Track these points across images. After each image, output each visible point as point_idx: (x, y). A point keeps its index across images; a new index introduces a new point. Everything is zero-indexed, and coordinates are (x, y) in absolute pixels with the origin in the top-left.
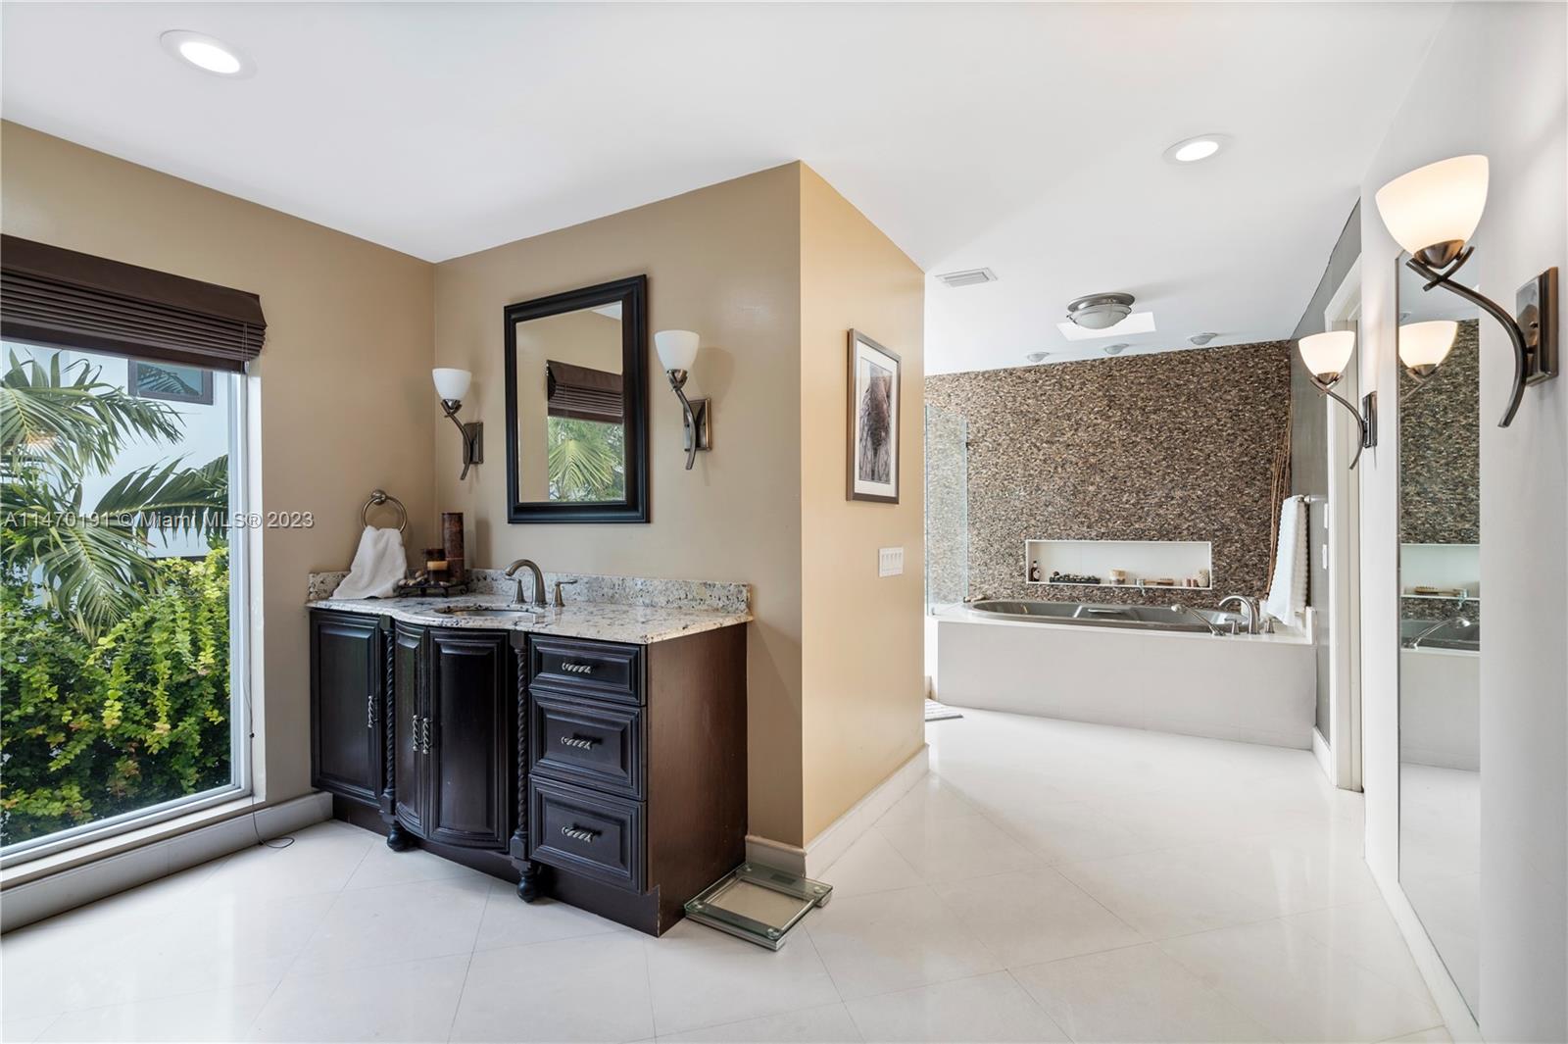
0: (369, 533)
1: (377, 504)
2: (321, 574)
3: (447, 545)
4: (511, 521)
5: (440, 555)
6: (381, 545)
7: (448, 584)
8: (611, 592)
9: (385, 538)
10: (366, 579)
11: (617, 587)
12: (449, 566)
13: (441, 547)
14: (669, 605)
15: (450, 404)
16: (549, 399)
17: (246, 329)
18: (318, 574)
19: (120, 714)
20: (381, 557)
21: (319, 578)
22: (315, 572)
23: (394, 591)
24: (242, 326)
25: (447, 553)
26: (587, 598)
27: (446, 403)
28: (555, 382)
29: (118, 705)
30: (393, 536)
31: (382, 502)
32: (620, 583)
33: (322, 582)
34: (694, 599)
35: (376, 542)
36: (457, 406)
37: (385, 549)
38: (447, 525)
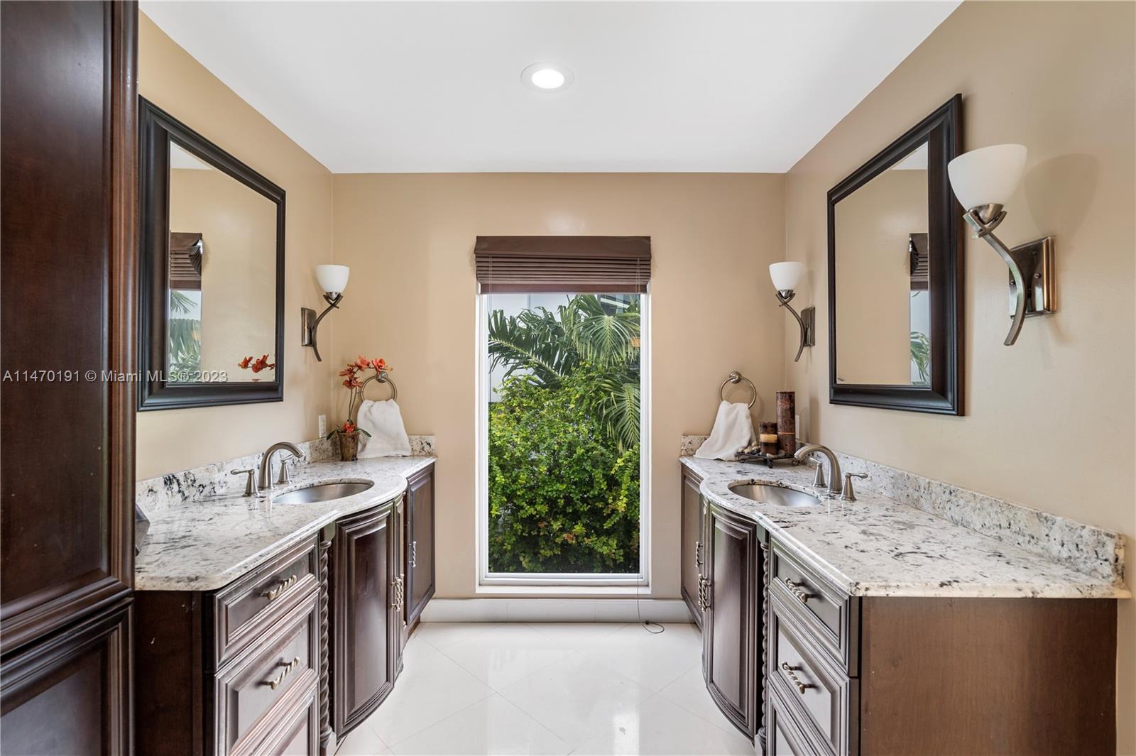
0: (724, 406)
1: (734, 382)
2: (689, 436)
3: (780, 421)
4: (832, 402)
5: (773, 428)
6: (733, 415)
7: (772, 456)
8: (916, 495)
9: (735, 411)
10: (718, 445)
11: (922, 490)
12: (778, 439)
13: (775, 422)
14: (984, 531)
15: (783, 294)
16: (912, 273)
17: (638, 262)
18: (687, 436)
19: (625, 505)
20: (731, 427)
21: (687, 440)
22: (685, 435)
23: (736, 456)
24: (637, 260)
25: (779, 427)
26: (892, 496)
27: (780, 294)
28: (917, 255)
29: (625, 500)
30: (743, 409)
31: (737, 382)
32: (927, 486)
33: (690, 443)
34: (1019, 532)
35: (728, 414)
36: (791, 294)
37: (735, 420)
38: (779, 403)
